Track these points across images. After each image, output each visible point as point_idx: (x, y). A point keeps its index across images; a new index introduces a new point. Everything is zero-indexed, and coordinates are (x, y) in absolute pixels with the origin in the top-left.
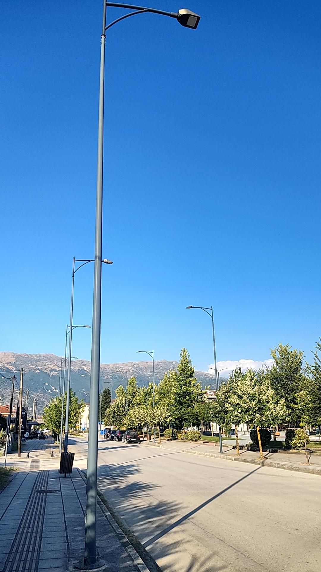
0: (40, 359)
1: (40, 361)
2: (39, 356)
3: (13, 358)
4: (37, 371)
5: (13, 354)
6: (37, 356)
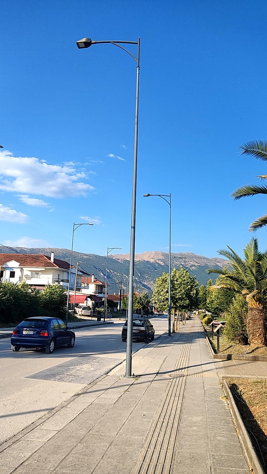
1: (182, 258)
2: (182, 254)
3: (163, 256)
4: (180, 266)
6: (180, 255)
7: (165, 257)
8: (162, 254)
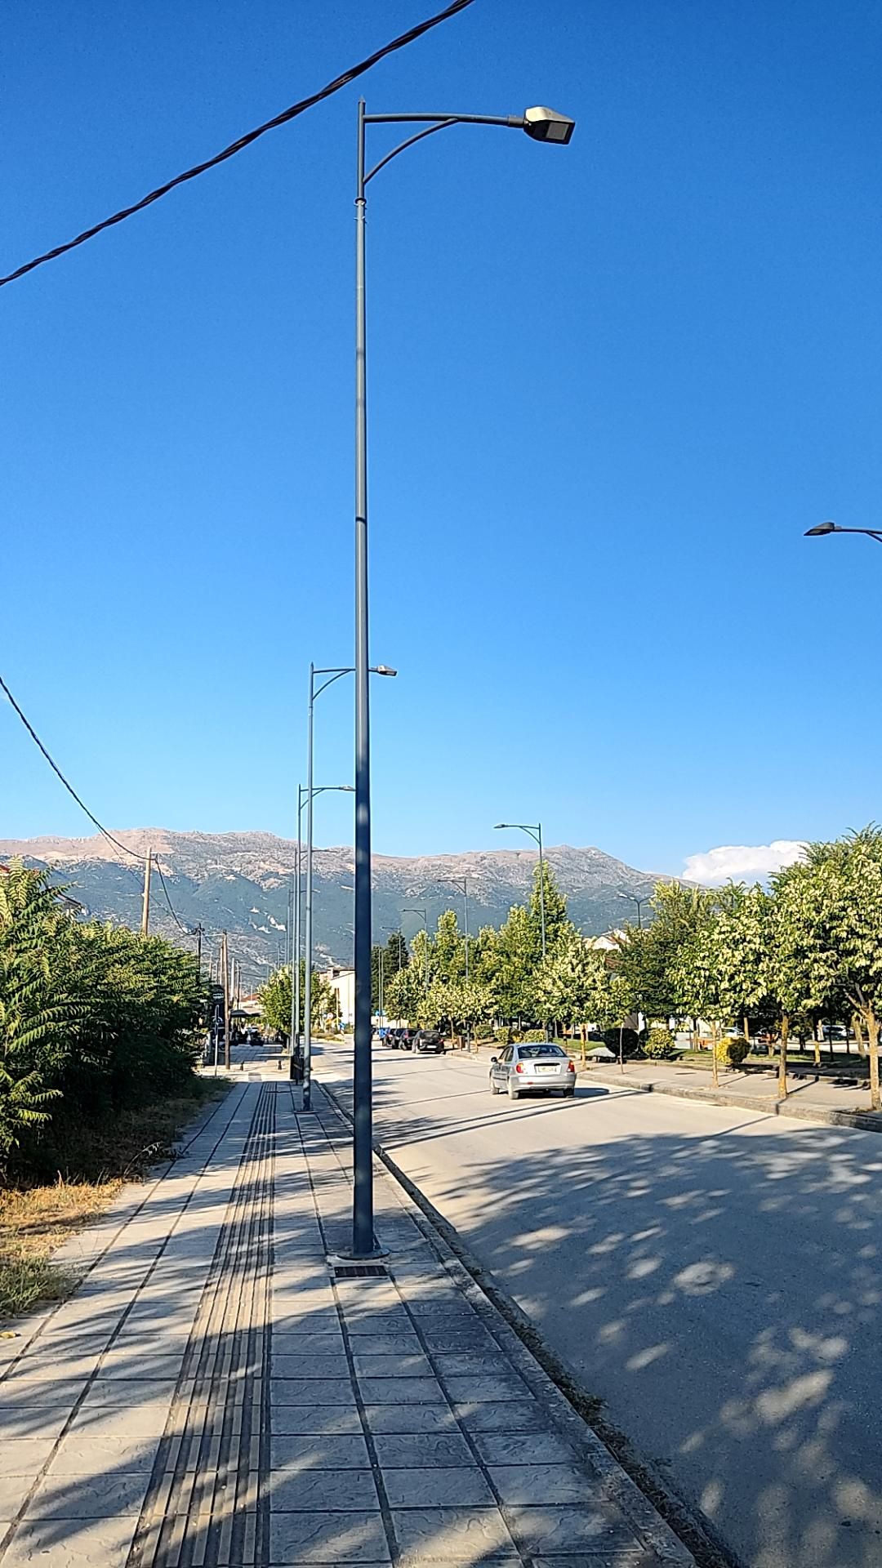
0: (236, 845)
1: (236, 852)
2: (233, 839)
3: (168, 844)
4: (228, 878)
5: (165, 834)
6: (227, 840)
7: (178, 847)
8: (166, 838)
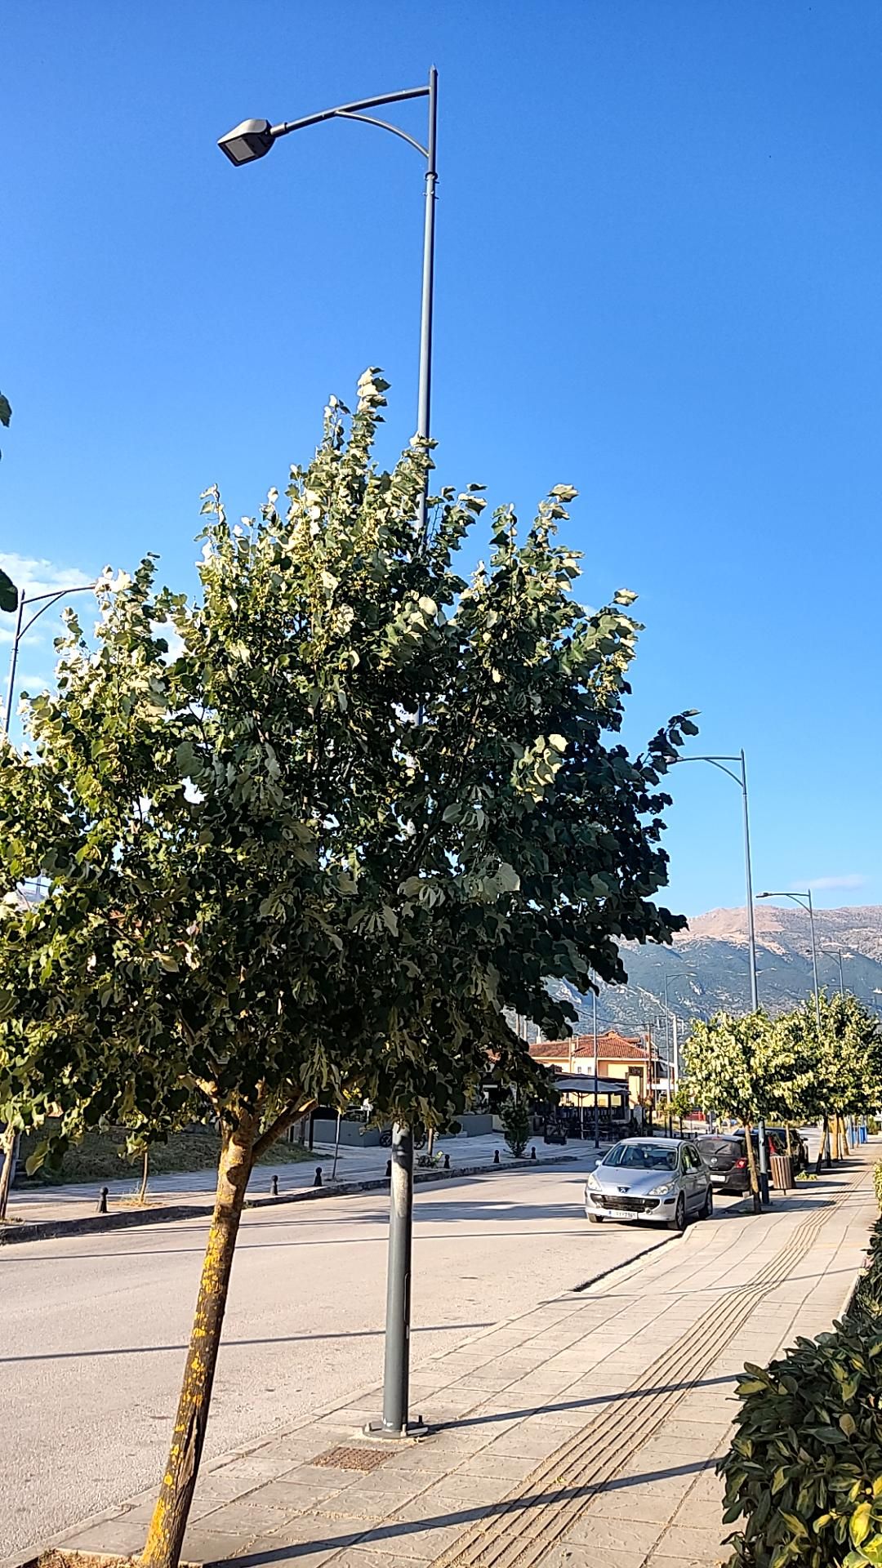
0: (849, 921)
1: (852, 928)
2: (846, 914)
3: (777, 921)
4: (845, 956)
5: (774, 911)
6: (839, 915)
7: (788, 924)
8: (775, 915)
